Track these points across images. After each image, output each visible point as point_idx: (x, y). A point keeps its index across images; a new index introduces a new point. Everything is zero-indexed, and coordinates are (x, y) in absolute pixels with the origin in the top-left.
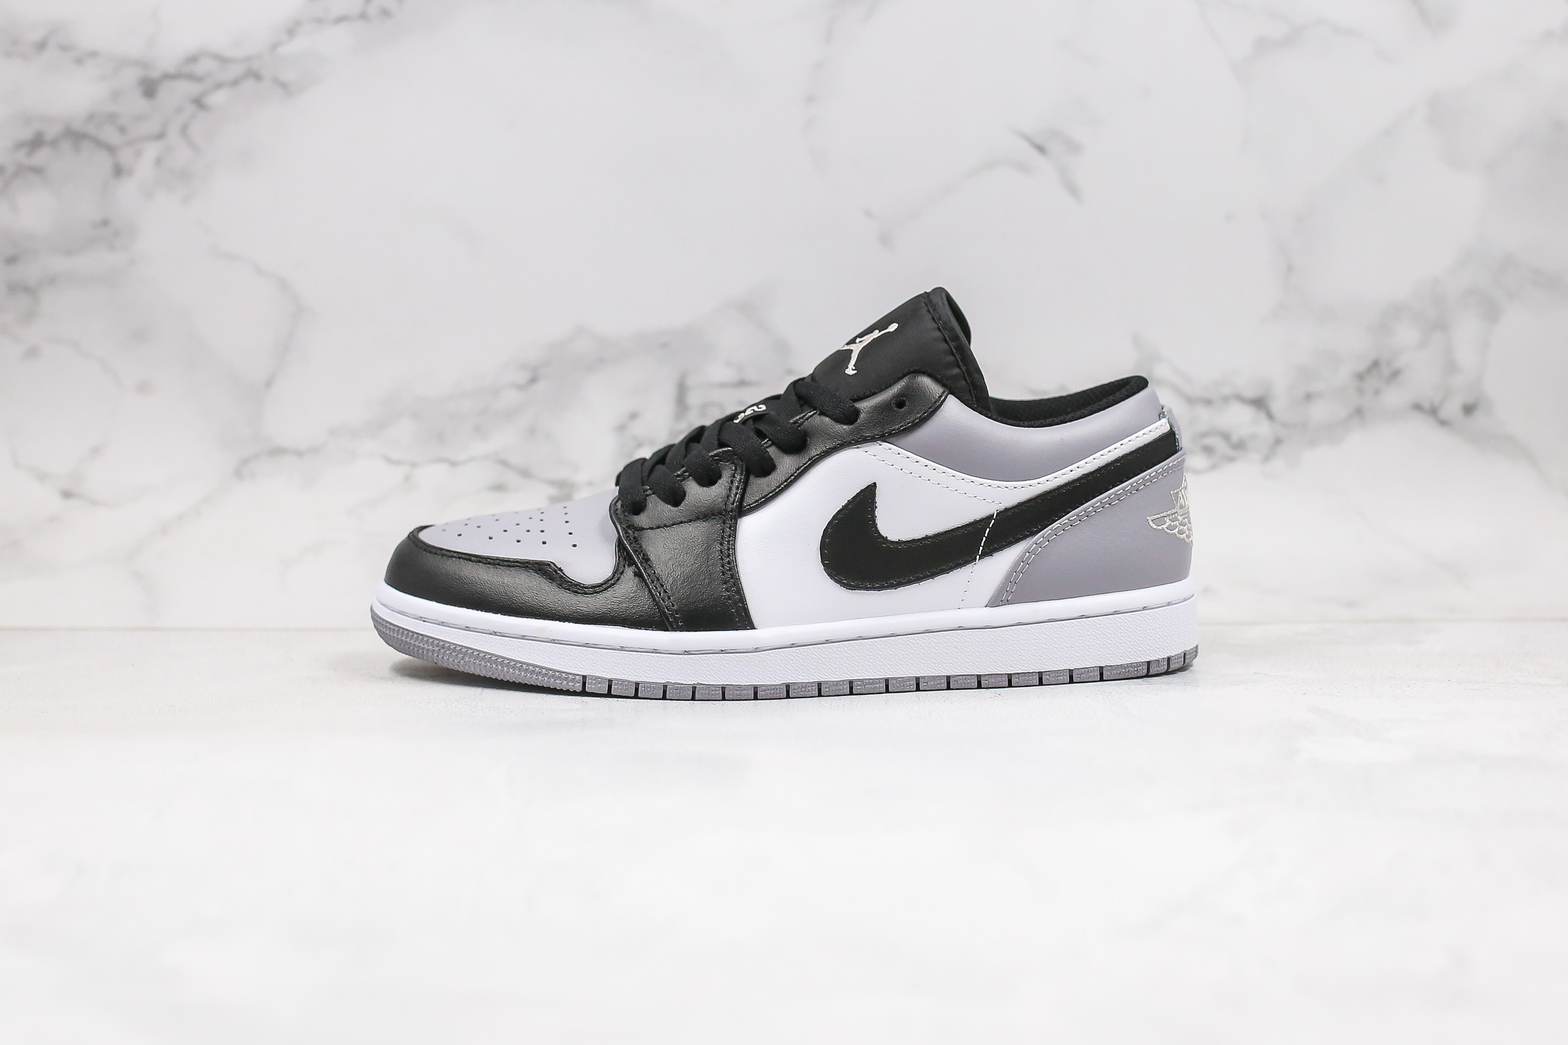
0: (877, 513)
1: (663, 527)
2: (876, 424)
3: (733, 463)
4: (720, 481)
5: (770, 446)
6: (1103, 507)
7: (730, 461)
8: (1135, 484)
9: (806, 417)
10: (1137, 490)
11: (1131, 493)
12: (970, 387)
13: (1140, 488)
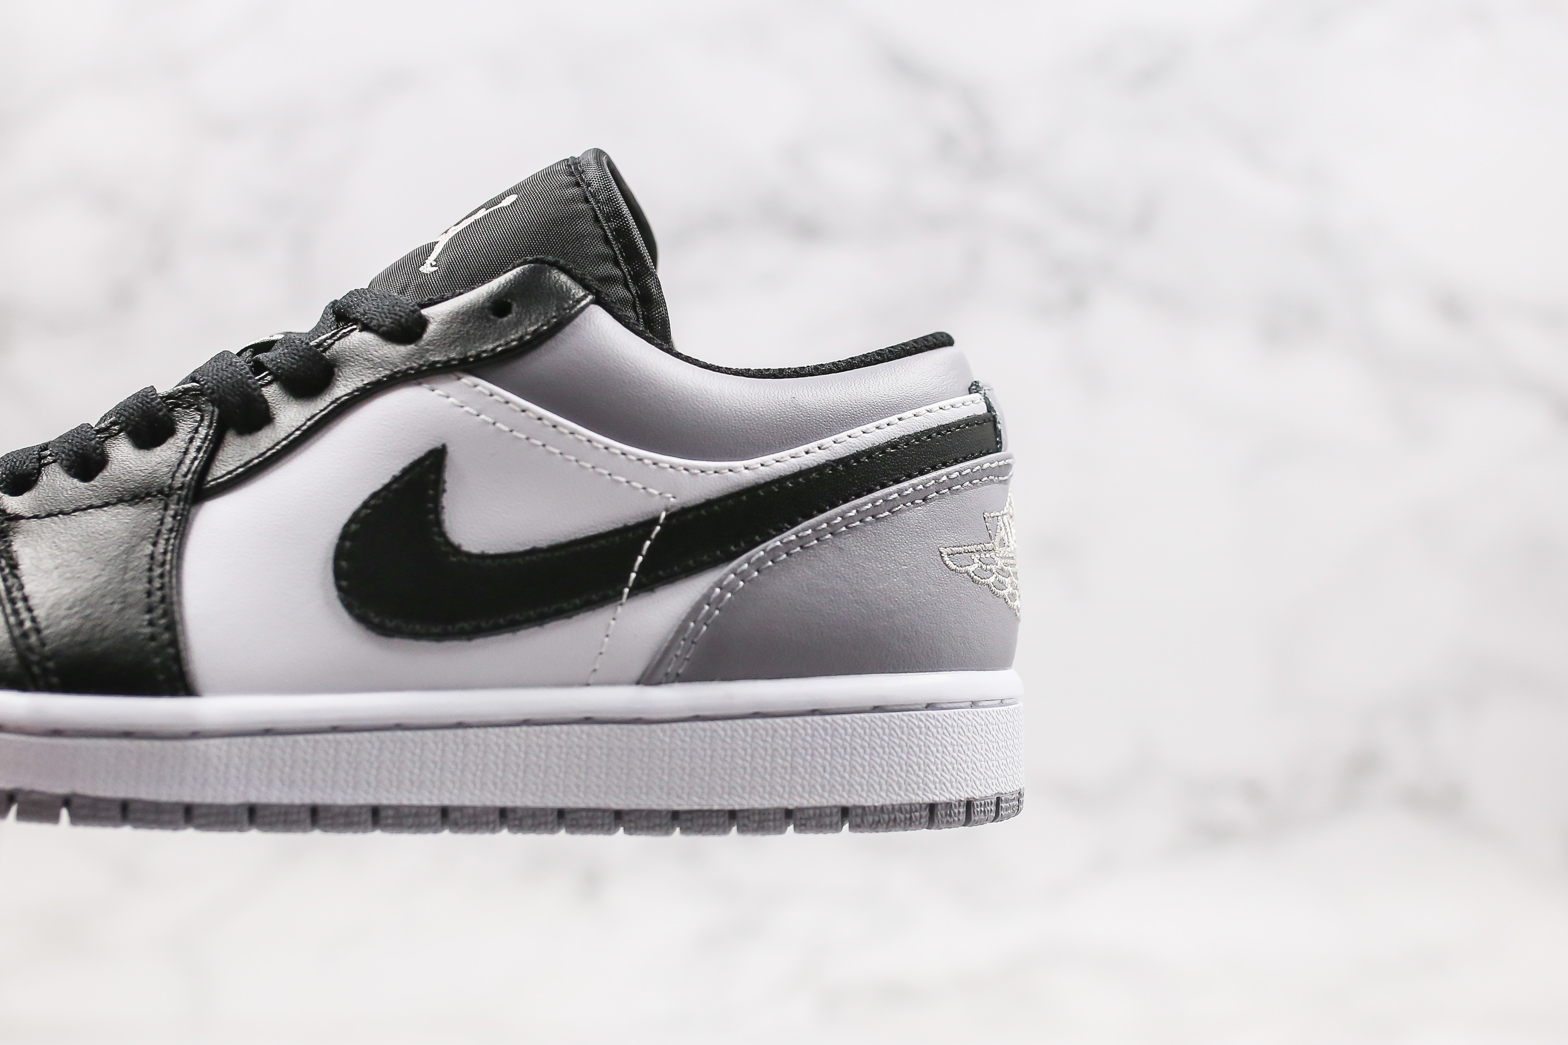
0: (447, 500)
1: (56, 515)
2: (454, 342)
3: (198, 409)
4: (171, 441)
5: (270, 383)
6: (861, 521)
7: (193, 405)
8: (921, 487)
9: (338, 336)
10: (924, 500)
11: (912, 503)
12: (635, 300)
13: (929, 497)
